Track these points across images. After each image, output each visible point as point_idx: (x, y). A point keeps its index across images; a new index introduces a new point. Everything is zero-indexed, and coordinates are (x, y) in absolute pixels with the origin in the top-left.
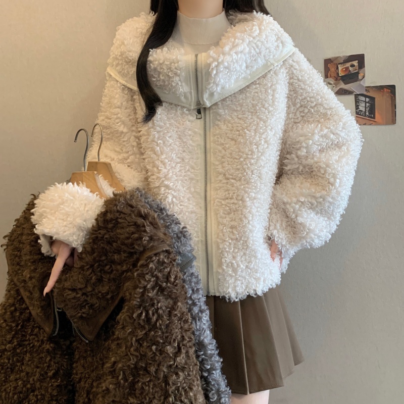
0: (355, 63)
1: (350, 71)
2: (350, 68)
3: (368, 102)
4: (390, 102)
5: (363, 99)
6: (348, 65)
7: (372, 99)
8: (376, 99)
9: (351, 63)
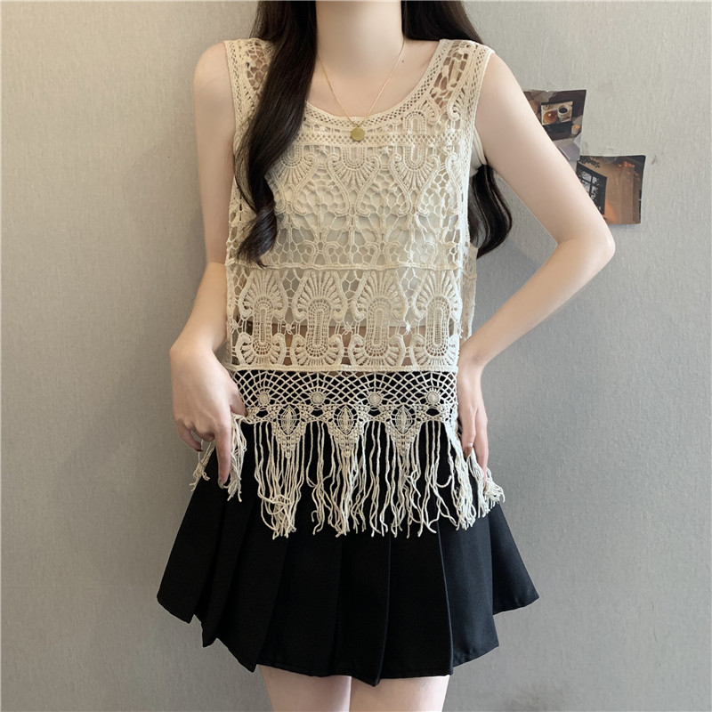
0: (568, 106)
1: (558, 118)
2: (559, 114)
3: (595, 185)
4: (632, 186)
5: (588, 177)
6: (556, 107)
7: (602, 180)
8: (608, 181)
9: (561, 105)
